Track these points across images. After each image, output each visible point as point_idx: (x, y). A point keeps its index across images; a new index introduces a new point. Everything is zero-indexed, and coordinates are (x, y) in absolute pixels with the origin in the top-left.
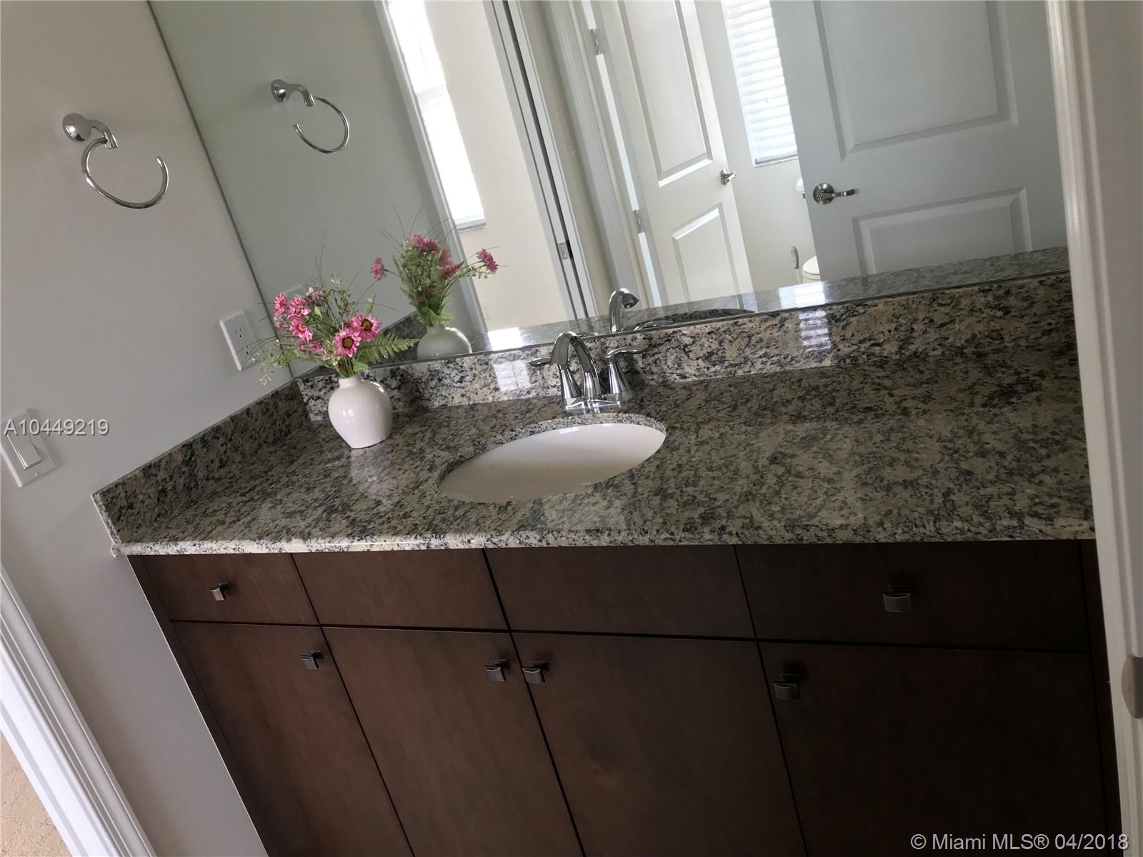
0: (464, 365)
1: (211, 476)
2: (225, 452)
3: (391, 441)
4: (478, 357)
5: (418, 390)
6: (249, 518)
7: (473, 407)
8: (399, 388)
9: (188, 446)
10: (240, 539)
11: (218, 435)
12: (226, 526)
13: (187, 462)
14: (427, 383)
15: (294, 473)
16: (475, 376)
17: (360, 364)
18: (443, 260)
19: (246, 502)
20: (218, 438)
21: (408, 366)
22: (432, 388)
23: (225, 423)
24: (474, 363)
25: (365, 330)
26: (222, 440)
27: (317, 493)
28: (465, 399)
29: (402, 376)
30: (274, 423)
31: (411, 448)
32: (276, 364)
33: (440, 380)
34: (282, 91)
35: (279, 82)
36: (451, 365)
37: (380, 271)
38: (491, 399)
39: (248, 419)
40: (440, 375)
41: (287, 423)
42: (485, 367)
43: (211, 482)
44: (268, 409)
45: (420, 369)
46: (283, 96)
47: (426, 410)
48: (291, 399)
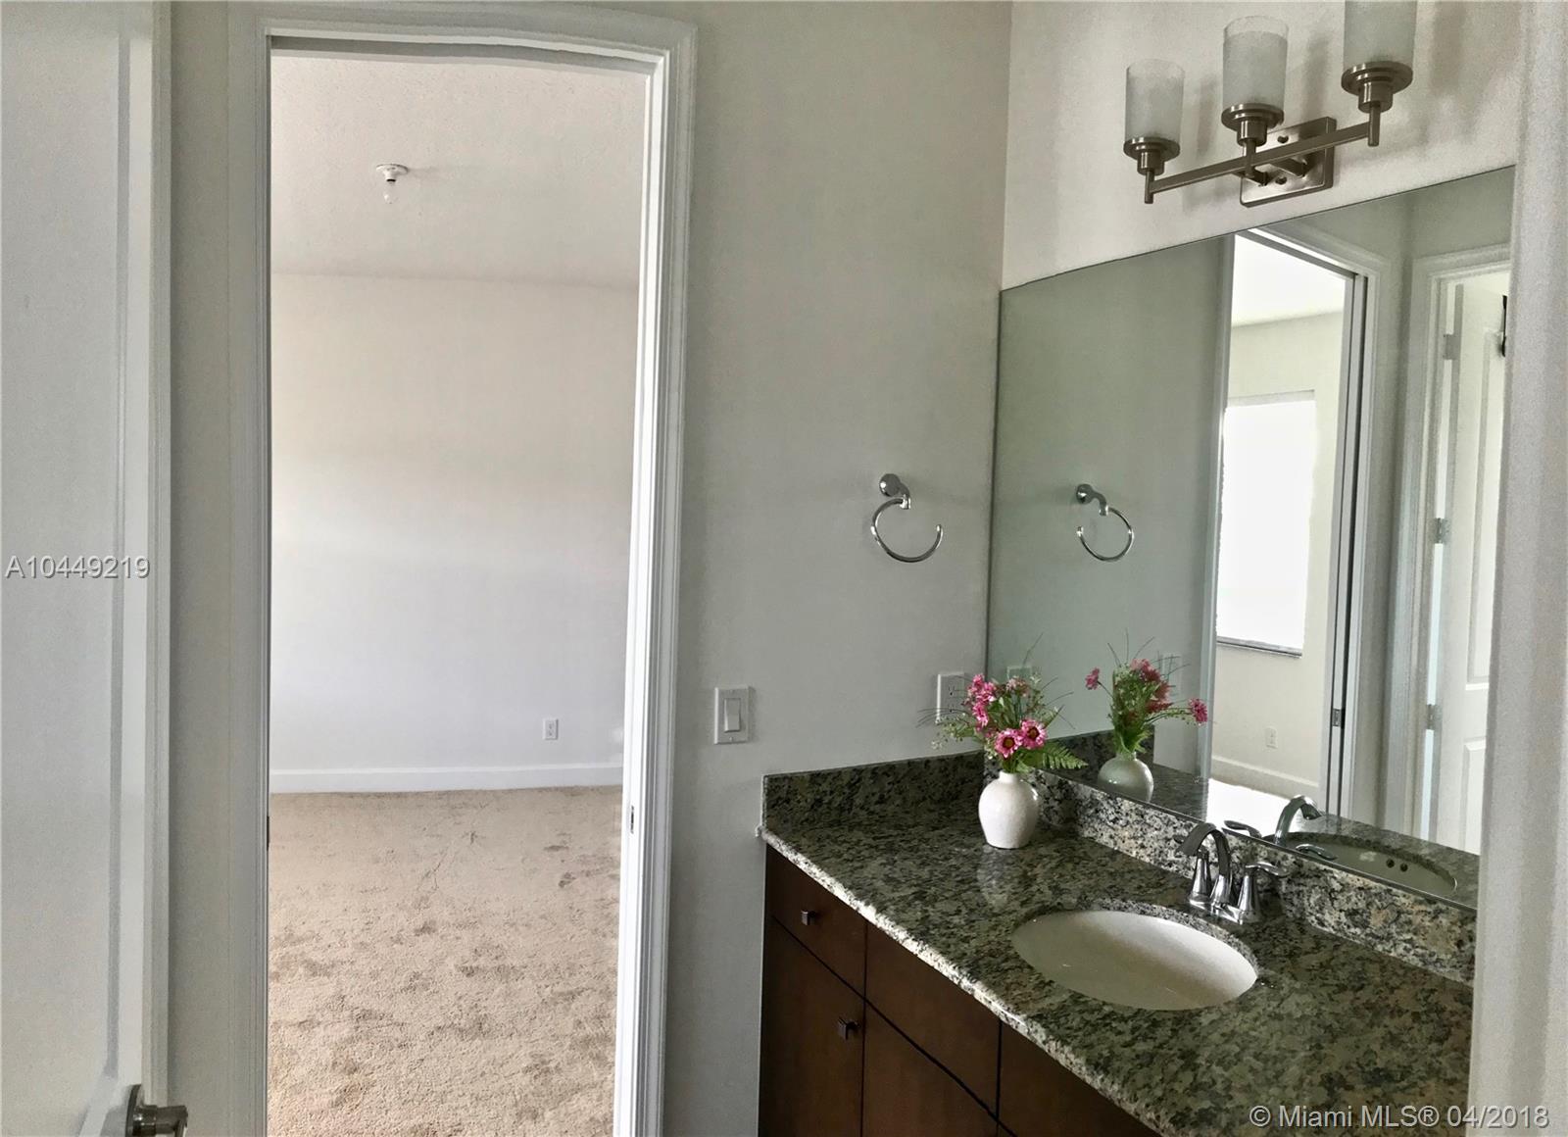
0: (1122, 807)
1: (866, 807)
2: (889, 791)
3: (1021, 852)
4: (1137, 805)
5: (1075, 812)
6: (859, 864)
7: (1115, 853)
8: (1060, 801)
9: (858, 771)
10: (838, 880)
11: (889, 773)
12: (839, 860)
13: (850, 786)
14: (1085, 808)
15: (927, 841)
16: (1128, 822)
17: (1024, 765)
18: (1160, 693)
19: (872, 847)
20: (889, 776)
21: (1075, 783)
22: (1089, 817)
23: (901, 763)
24: (1131, 810)
25: (1030, 737)
26: (891, 779)
27: (925, 873)
28: (1112, 841)
29: (1067, 791)
30: (946, 784)
31: (1028, 869)
32: (952, 734)
33: (1097, 811)
34: (1083, 495)
35: (1085, 486)
36: (1111, 802)
37: (1093, 682)
38: (1134, 855)
39: (924, 770)
40: (1099, 807)
41: (959, 789)
42: (1139, 819)
43: (864, 812)
44: (946, 769)
45: (1085, 791)
46: (1083, 500)
47: (1075, 835)
48: (973, 768)
